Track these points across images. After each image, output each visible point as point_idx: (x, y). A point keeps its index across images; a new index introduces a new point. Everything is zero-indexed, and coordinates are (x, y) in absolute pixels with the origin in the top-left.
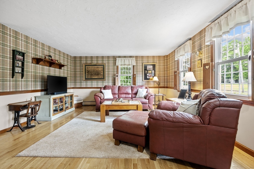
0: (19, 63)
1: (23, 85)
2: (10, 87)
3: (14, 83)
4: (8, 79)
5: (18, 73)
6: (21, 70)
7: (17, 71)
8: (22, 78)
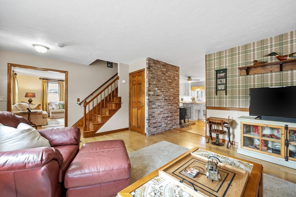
0: (222, 81)
1: (228, 101)
2: (215, 103)
3: (218, 99)
4: (213, 96)
5: (221, 90)
6: (224, 87)
7: (220, 89)
8: (226, 95)
